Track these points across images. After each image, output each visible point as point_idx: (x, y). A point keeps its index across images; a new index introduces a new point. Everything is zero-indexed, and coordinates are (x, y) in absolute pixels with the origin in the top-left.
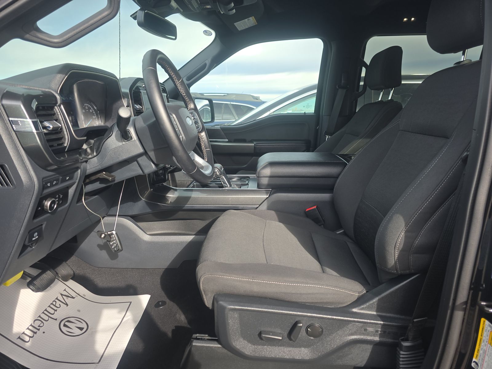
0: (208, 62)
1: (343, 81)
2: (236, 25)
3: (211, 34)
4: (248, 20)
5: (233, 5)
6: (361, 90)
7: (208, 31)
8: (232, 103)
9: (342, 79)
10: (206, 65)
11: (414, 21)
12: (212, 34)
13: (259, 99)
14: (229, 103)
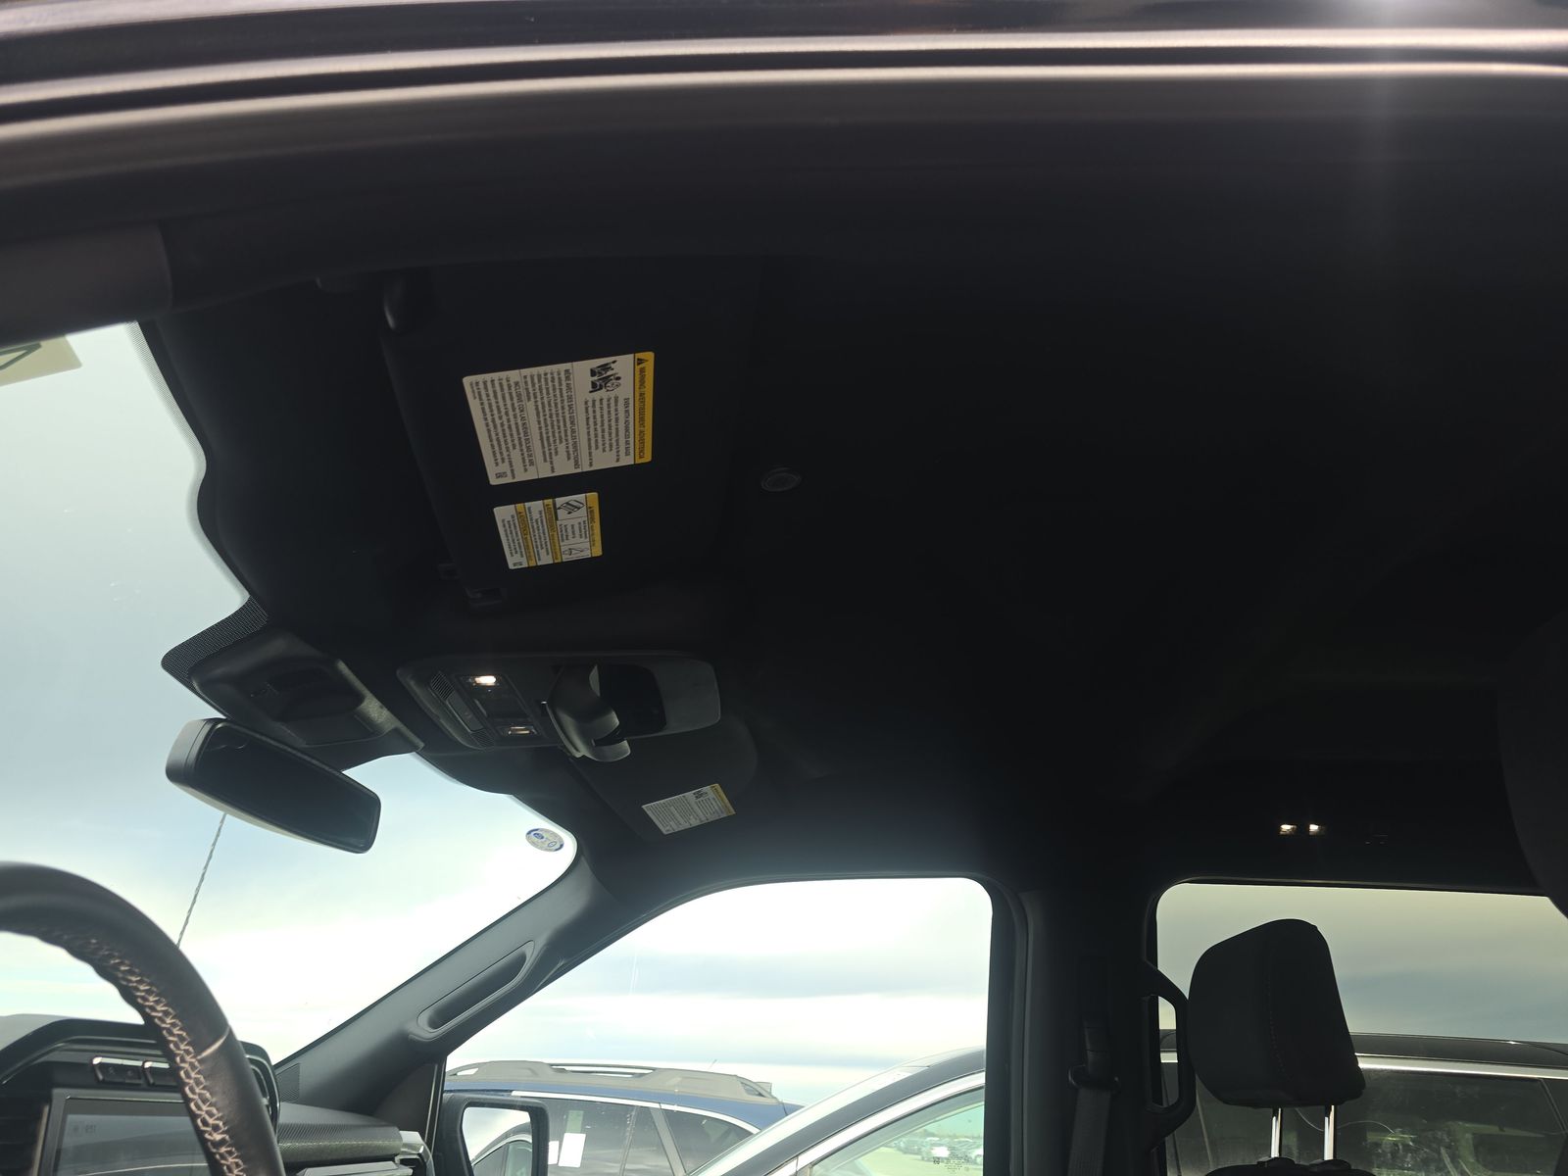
0: (532, 953)
1: (1090, 1055)
2: (649, 813)
3: (558, 846)
4: (699, 795)
5: (617, 722)
6: (1171, 1094)
7: (547, 831)
8: (664, 1106)
9: (1088, 1046)
10: (522, 959)
11: (1316, 835)
12: (562, 846)
13: (770, 1093)
14: (656, 1106)
